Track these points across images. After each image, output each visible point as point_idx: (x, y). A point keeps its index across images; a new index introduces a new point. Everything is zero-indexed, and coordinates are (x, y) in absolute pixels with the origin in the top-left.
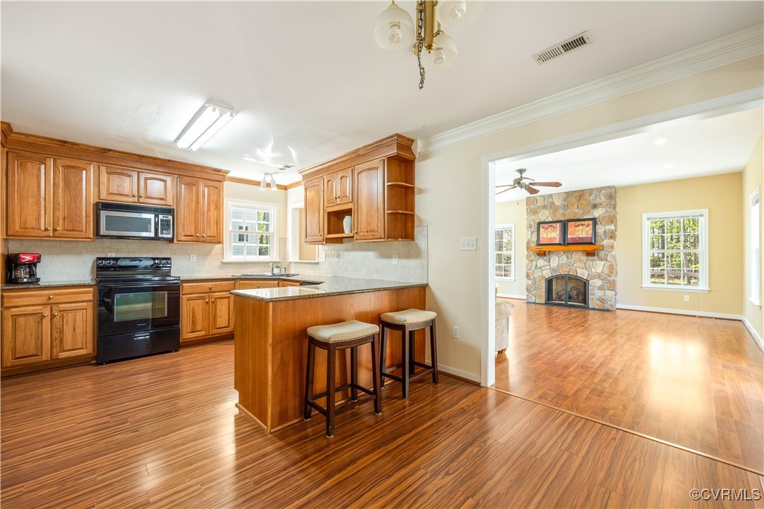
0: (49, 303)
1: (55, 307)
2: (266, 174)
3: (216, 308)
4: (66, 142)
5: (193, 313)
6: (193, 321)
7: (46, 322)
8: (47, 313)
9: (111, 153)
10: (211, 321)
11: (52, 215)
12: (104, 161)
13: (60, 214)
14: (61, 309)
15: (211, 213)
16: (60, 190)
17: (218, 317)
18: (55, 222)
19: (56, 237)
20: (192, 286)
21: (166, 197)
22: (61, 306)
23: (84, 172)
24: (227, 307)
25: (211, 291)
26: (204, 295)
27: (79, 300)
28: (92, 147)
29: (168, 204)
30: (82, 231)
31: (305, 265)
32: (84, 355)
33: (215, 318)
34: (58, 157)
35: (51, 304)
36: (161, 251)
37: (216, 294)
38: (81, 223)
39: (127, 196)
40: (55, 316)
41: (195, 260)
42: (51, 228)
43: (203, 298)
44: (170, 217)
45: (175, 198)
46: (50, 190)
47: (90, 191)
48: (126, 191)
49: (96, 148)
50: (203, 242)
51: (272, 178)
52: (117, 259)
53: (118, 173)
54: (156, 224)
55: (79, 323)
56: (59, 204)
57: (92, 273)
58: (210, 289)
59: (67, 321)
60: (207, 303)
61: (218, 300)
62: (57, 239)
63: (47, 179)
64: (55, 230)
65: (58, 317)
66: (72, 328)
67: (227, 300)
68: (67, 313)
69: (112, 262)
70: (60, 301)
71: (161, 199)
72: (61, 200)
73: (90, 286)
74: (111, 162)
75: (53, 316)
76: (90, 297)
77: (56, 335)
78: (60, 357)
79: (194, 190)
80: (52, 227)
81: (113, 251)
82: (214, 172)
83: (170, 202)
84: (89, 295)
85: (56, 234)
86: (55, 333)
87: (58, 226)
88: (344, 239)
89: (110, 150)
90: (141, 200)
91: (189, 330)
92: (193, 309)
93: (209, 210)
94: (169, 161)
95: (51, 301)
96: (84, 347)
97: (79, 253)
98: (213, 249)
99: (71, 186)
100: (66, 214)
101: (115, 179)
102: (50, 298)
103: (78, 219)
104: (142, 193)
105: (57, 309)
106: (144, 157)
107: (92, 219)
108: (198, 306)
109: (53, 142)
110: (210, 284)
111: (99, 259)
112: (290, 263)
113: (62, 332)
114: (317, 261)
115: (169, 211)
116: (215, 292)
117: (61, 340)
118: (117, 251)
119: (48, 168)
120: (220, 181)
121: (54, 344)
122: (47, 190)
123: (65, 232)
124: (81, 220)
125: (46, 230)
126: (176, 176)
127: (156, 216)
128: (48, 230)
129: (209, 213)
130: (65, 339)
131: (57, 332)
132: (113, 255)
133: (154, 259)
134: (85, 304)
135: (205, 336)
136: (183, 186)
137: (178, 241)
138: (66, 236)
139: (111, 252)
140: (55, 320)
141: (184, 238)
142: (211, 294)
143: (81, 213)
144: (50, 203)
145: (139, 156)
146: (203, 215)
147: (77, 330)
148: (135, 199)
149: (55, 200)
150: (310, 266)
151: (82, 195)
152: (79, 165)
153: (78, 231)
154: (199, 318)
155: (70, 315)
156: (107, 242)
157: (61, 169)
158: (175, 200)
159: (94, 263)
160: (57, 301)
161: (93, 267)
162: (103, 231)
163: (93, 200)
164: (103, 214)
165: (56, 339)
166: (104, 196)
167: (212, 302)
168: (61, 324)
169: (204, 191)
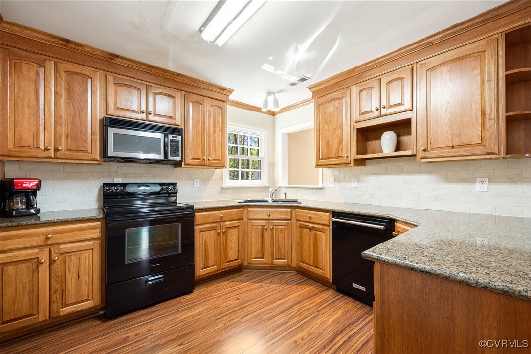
0: (47, 244)
1: (54, 250)
2: (269, 93)
3: (227, 239)
4: (68, 41)
5: (206, 246)
6: (206, 256)
7: (44, 271)
8: (44, 258)
9: (119, 59)
10: (222, 254)
11: (53, 131)
12: (111, 70)
13: (63, 131)
14: (62, 251)
15: (216, 135)
16: (62, 101)
17: (229, 249)
18: (57, 140)
19: (58, 158)
20: (204, 215)
21: (175, 115)
22: (62, 246)
23: (90, 80)
24: (237, 238)
25: (222, 220)
26: (215, 225)
27: (84, 238)
28: (98, 50)
29: (177, 123)
30: (87, 151)
31: (303, 190)
32: (91, 308)
33: (226, 250)
34: (60, 61)
35: (50, 245)
36: (167, 175)
37: (226, 223)
38: (86, 141)
39: (136, 112)
40: (55, 261)
41: (198, 186)
42: (51, 147)
43: (214, 229)
44: (179, 138)
45: (183, 117)
46: (51, 100)
47: (96, 105)
48: (135, 107)
49: (102, 52)
50: (208, 166)
51: (275, 98)
52: (124, 185)
53: (126, 85)
54: (165, 145)
55: (85, 268)
56: (61, 117)
57: (98, 200)
58: (221, 218)
59: (70, 267)
60: (219, 234)
61: (229, 231)
62: (59, 161)
63: (46, 86)
64: (56, 150)
65: (58, 262)
66: (75, 275)
67: (237, 229)
68: (70, 256)
69: (119, 188)
70: (61, 241)
71: (170, 117)
72: (63, 114)
73: (97, 220)
74: (119, 72)
75: (52, 262)
76: (97, 233)
77: (56, 286)
78: (61, 314)
79: (201, 109)
80: (53, 145)
81: (119, 176)
82: (219, 91)
83: (178, 121)
84: (95, 231)
85: (58, 154)
86: (55, 284)
87: (61, 144)
88: (367, 161)
89: (118, 56)
90: (151, 117)
91: (202, 266)
92: (206, 242)
93: (214, 132)
94: (178, 75)
95: (50, 242)
96: (91, 298)
97: (85, 179)
98: (214, 173)
99: (75, 98)
100: (69, 131)
101: (123, 92)
102: (48, 238)
103: (83, 137)
104: (151, 109)
105: (56, 251)
106: (153, 67)
107: (98, 138)
108: (210, 236)
109: (53, 40)
110: (220, 213)
111: (105, 185)
112: (280, 187)
113: (63, 280)
114: (320, 186)
115: (177, 131)
116: (225, 221)
117: (63, 291)
118: (124, 176)
119: (47, 73)
120: (224, 101)
121: (54, 298)
122: (46, 100)
123: (68, 152)
124: (87, 138)
125: (46, 149)
126: (184, 93)
127: (166, 136)
128: (48, 149)
129: (215, 135)
130: (67, 291)
131: (57, 281)
132: (120, 181)
133: (161, 184)
134: (91, 243)
135: (217, 271)
136: (191, 104)
137: (185, 165)
138: (69, 157)
139: (118, 177)
140: (55, 266)
141: (191, 162)
142: (222, 223)
143: (86, 129)
144: (50, 116)
145: (149, 66)
146: (209, 136)
147: (82, 277)
148: (144, 116)
149: (56, 112)
150: (311, 191)
151: (87, 108)
152: (84, 72)
153: (83, 151)
154: (211, 251)
155: (74, 258)
156: (115, 166)
157: (63, 75)
158: (183, 120)
159: (100, 189)
160: (57, 241)
161: (99, 194)
162: (111, 152)
163: (100, 115)
164: (111, 131)
165: (56, 291)
166: (112, 112)
167: (223, 233)
168: (63, 270)
169: (209, 111)
